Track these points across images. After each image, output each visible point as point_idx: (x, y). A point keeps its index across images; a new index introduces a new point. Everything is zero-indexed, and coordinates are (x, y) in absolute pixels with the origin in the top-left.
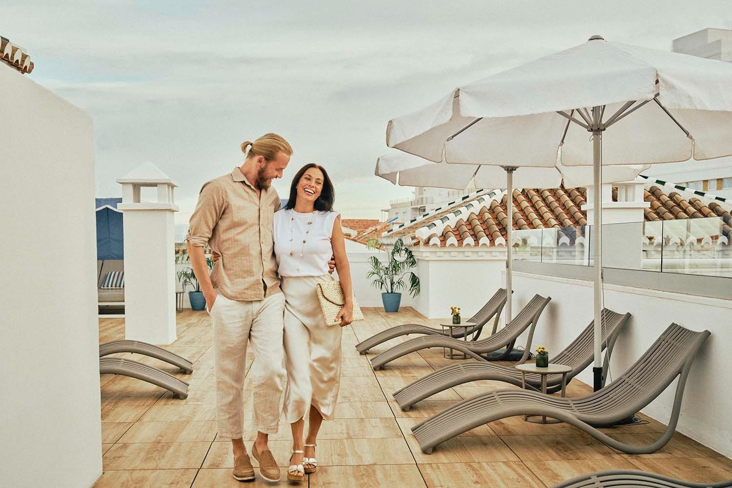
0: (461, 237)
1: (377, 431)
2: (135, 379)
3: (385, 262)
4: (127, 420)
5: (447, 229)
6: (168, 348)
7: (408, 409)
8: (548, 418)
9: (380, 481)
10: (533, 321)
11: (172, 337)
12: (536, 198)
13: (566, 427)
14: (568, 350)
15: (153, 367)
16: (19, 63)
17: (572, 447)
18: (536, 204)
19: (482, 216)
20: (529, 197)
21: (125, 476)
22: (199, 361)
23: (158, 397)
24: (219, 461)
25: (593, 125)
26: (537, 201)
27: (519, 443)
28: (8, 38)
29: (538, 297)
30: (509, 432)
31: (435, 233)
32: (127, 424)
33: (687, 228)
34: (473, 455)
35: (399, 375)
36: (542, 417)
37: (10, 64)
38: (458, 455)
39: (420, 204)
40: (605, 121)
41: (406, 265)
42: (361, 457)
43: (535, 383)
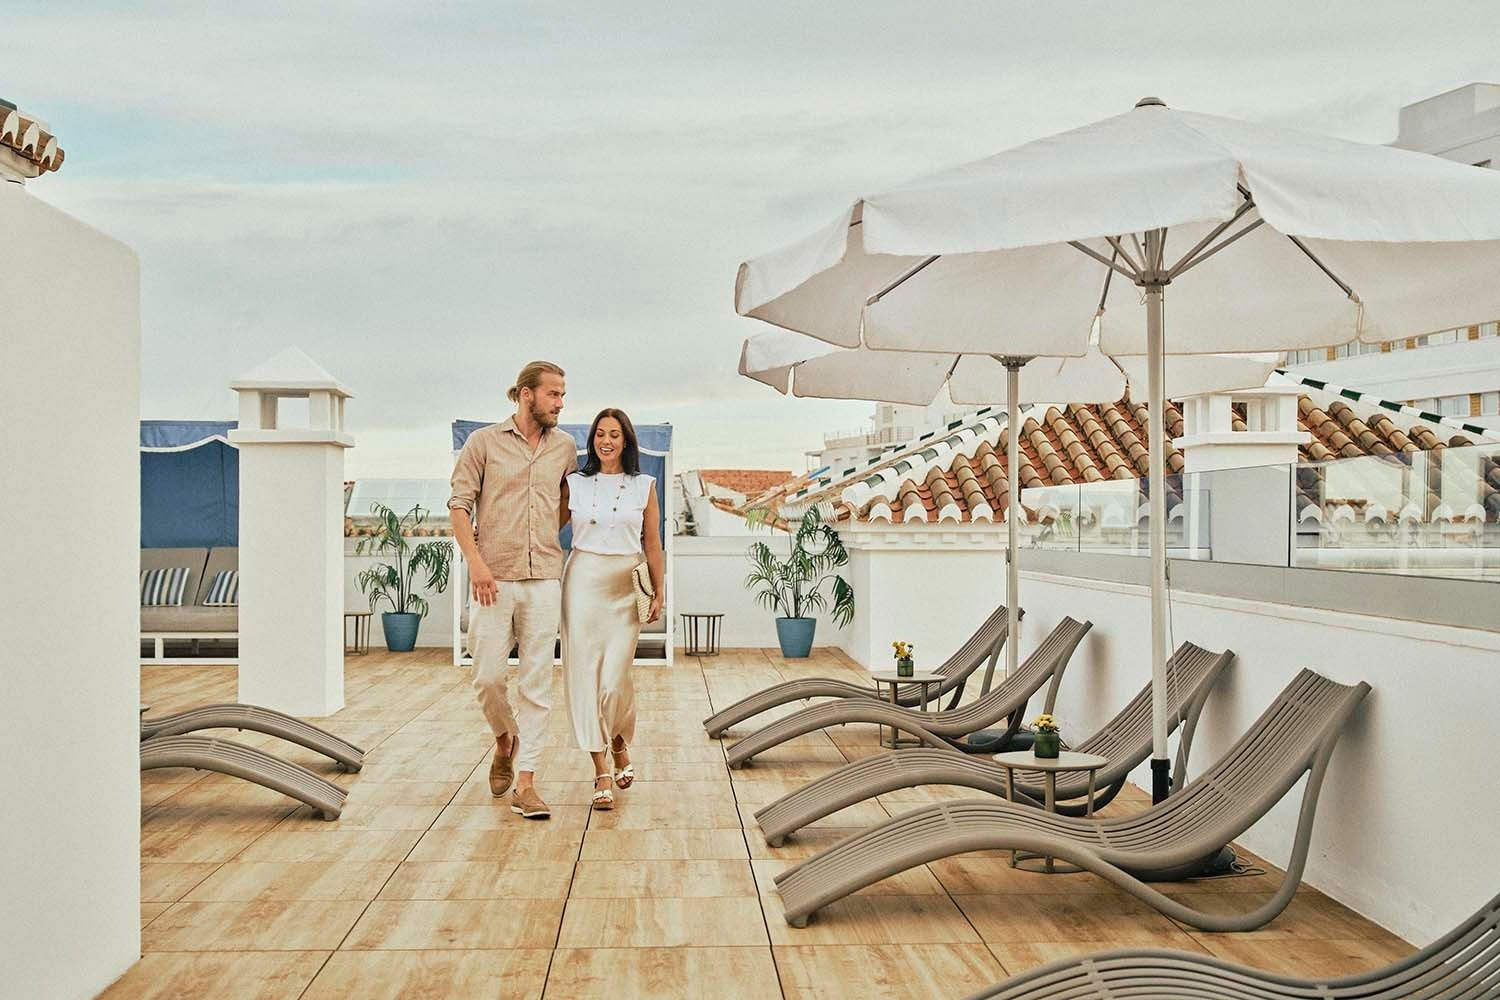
0: (934, 503)
1: (706, 883)
2: (244, 781)
3: (782, 553)
4: (209, 858)
5: (908, 487)
6: (324, 723)
7: (780, 841)
8: (1057, 863)
9: (689, 977)
10: (1056, 672)
11: (334, 702)
12: (1093, 425)
13: (1093, 880)
14: (1113, 727)
15: (284, 759)
16: (34, 151)
17: (1093, 918)
19: (980, 461)
20: (1078, 423)
21: (182, 963)
22: (380, 749)
23: (283, 816)
24: (378, 935)
25: (1144, 272)
26: (1095, 431)
27: (988, 909)
28: (13, 102)
29: (1068, 621)
30: (973, 887)
31: (882, 496)
32: (208, 866)
33: (1403, 487)
34: (889, 932)
35: (781, 779)
36: (1044, 860)
37: (16, 152)
38: (859, 932)
39: (885, 442)
40: (1168, 265)
41: (826, 561)
42: (661, 932)
43: (1036, 790)
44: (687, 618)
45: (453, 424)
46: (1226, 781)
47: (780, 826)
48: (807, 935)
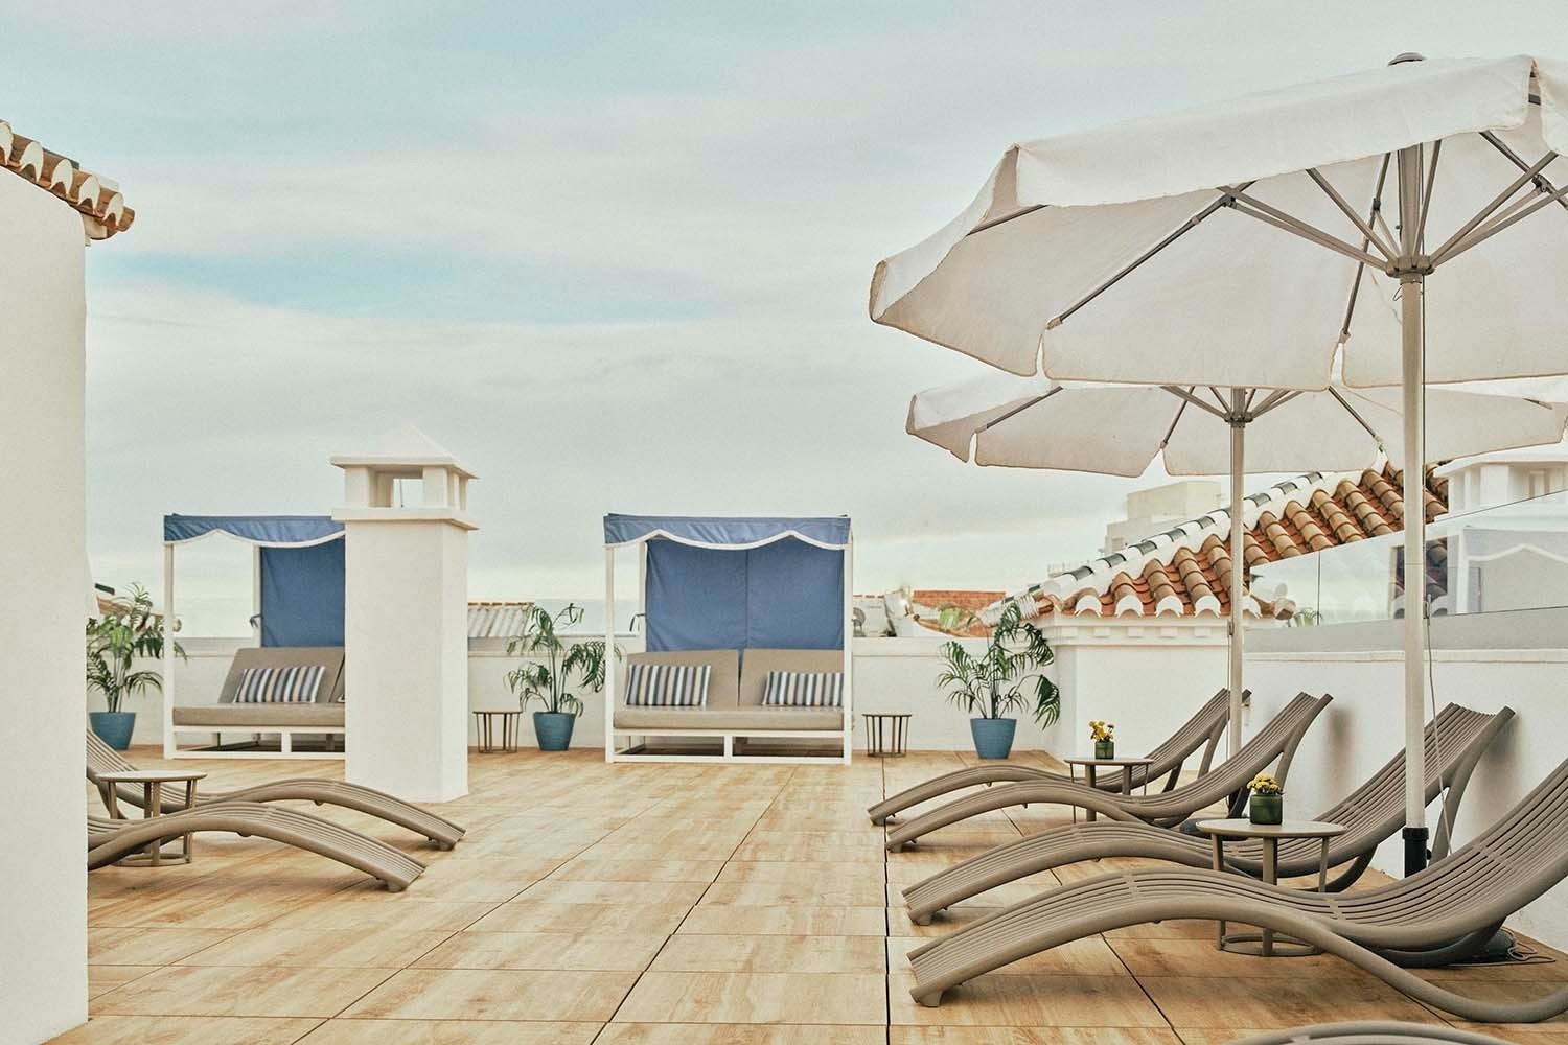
0: (1152, 597)
1: (824, 959)
3: (978, 651)
4: (232, 925)
5: (1121, 580)
7: (925, 918)
8: (1279, 943)
10: (1286, 750)
11: (454, 792)
14: (1354, 801)
16: (95, 207)
18: (1339, 531)
19: (1206, 554)
20: (1323, 517)
21: (136, 1026)
23: (344, 887)
24: (392, 1004)
25: (1398, 259)
26: (1342, 525)
29: (1302, 698)
30: (1166, 969)
31: (1091, 589)
32: (227, 932)
34: (1047, 1014)
36: (1261, 942)
37: (71, 204)
38: (1006, 1012)
40: (1430, 248)
41: (1028, 660)
42: (752, 1008)
43: (1254, 865)
44: (870, 718)
45: (605, 518)
46: (1502, 849)
47: (927, 901)
48: (940, 1015)
